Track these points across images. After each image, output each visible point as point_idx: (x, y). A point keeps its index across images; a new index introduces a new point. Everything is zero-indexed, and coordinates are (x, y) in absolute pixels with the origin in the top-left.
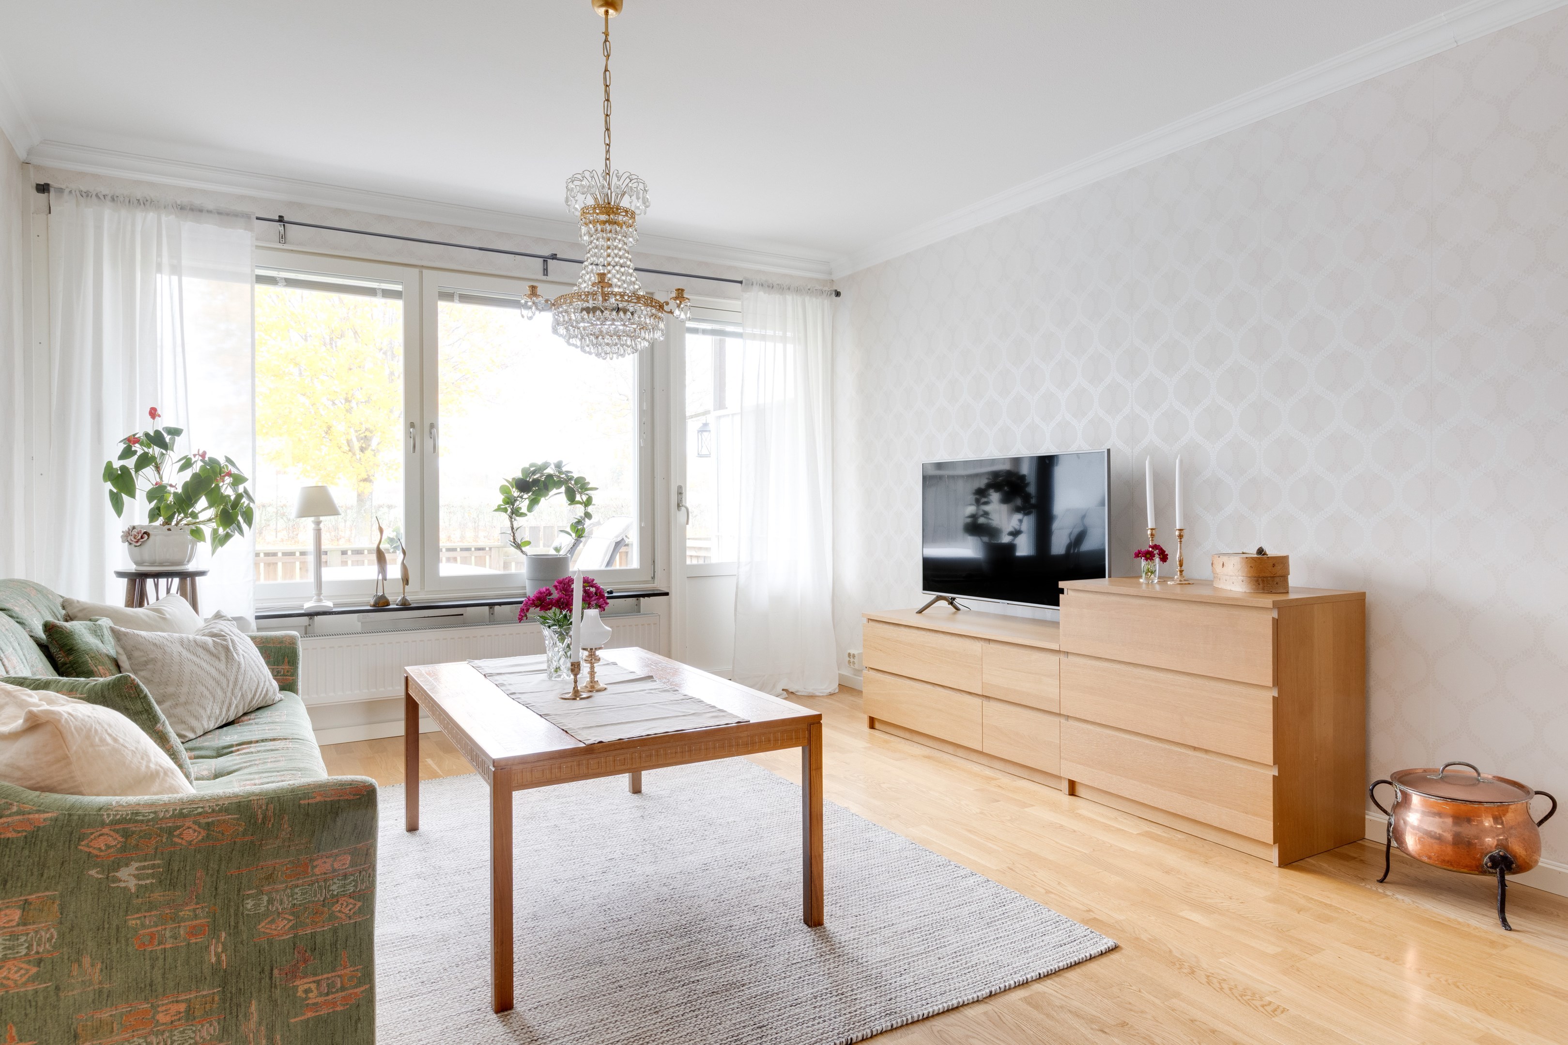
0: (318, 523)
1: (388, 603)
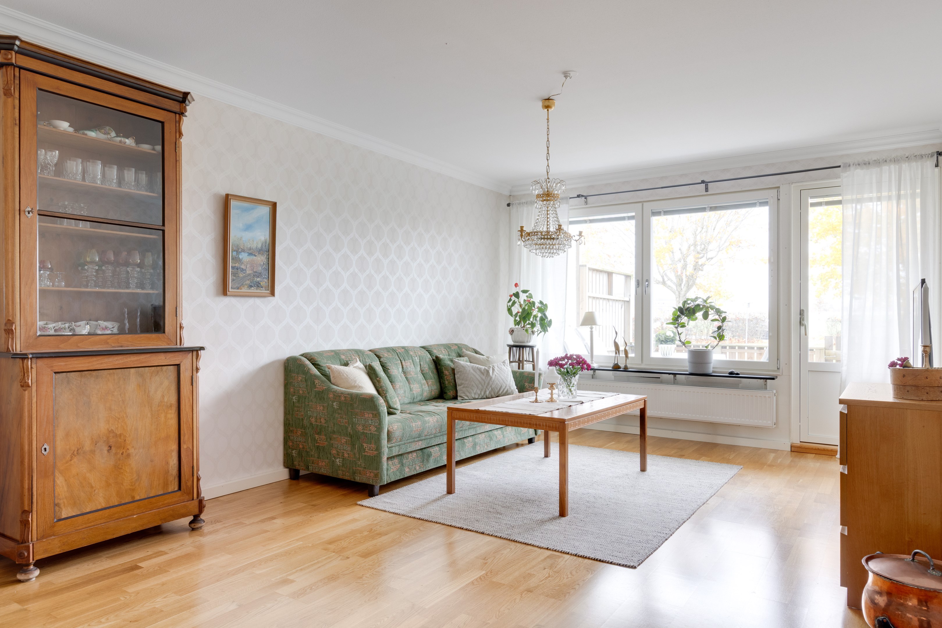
0: (591, 328)
1: (620, 368)
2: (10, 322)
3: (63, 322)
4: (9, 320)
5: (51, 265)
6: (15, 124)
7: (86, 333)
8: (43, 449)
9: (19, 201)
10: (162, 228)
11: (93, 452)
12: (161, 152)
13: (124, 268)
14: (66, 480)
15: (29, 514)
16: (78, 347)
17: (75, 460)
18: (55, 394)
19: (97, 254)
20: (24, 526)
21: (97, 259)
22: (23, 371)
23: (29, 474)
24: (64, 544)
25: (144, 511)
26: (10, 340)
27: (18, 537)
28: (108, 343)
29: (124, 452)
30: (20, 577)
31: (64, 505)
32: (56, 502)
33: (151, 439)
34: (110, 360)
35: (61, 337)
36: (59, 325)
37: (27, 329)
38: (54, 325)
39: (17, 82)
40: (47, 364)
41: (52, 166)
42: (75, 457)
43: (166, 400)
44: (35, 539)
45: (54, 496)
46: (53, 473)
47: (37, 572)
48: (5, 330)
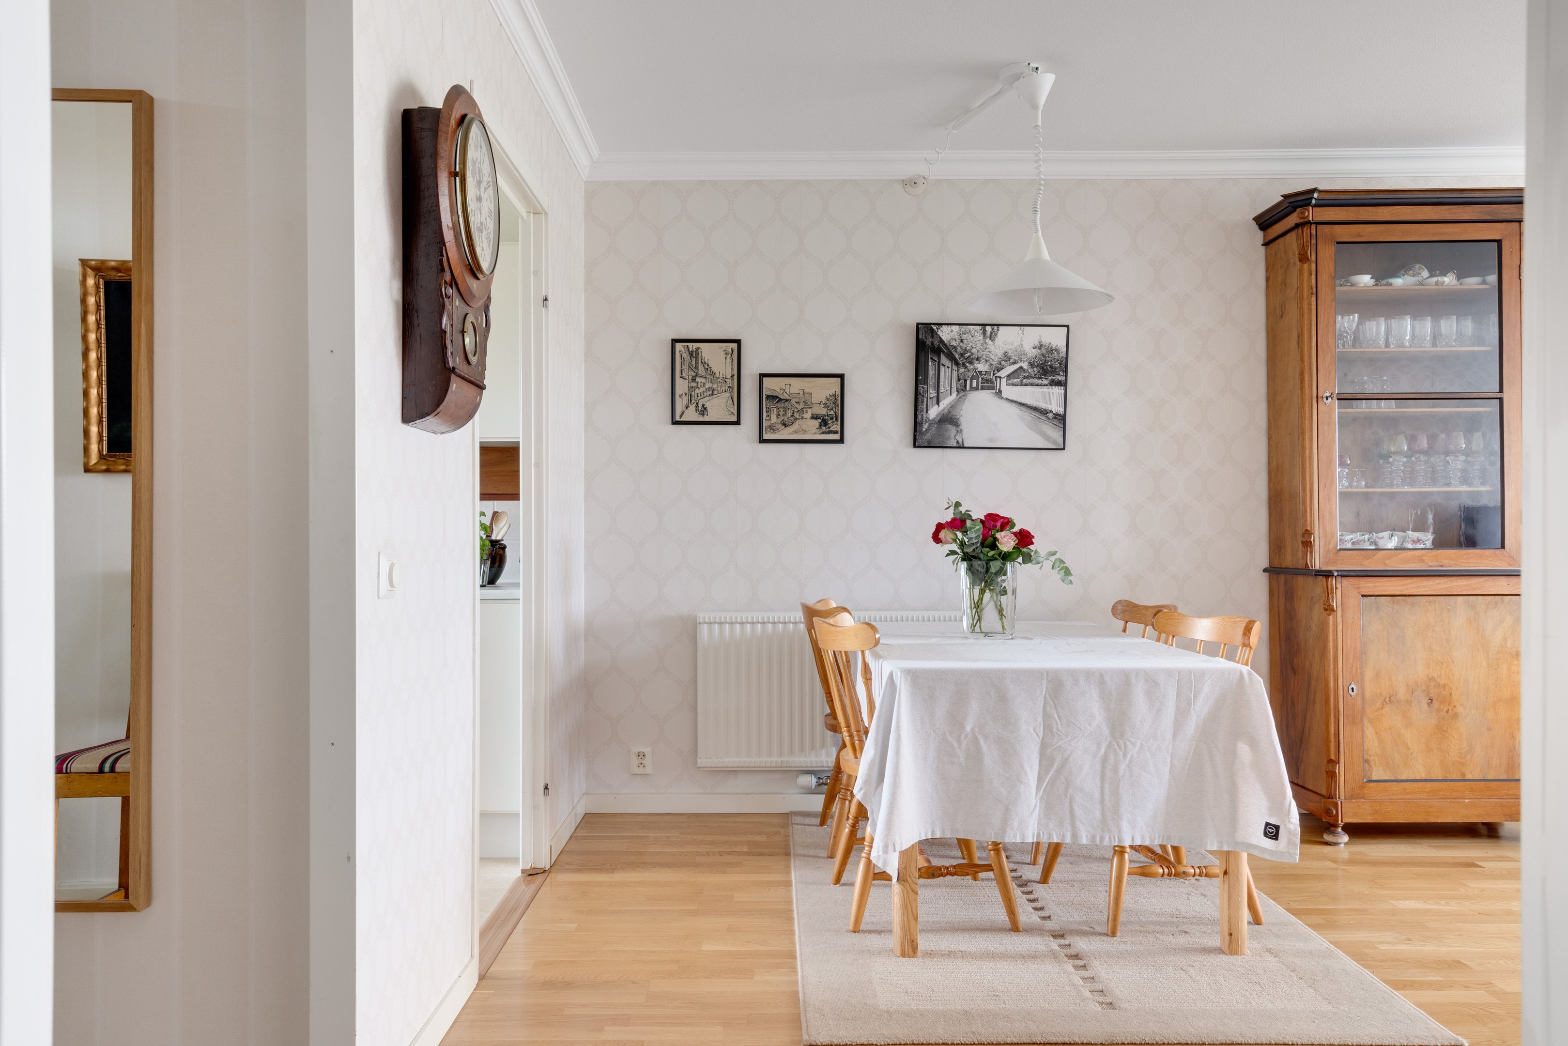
2: (1308, 533)
3: (1361, 533)
4: (1307, 530)
5: (1350, 460)
6: (1312, 293)
7: (1392, 547)
8: (1350, 689)
9: (1316, 386)
10: (1499, 395)
11: (1409, 702)
12: (1497, 284)
13: (1442, 457)
14: (1376, 733)
15: (1336, 765)
16: (1386, 565)
17: (1387, 708)
18: (1363, 623)
19: (1405, 441)
20: (1330, 778)
21: (1406, 448)
22: (1326, 591)
23: (1335, 716)
24: (1376, 813)
25: (1479, 797)
26: (1309, 554)
27: (1323, 791)
28: (1423, 561)
29: (1450, 710)
30: (1327, 837)
31: (1375, 764)
32: (1366, 757)
33: (1487, 698)
34: (1430, 583)
35: (1365, 551)
36: (1357, 537)
37: (1326, 541)
38: (1352, 536)
39: (1314, 241)
40: (1353, 585)
41: (1351, 334)
42: (1387, 706)
43: (1509, 645)
44: (1343, 797)
45: (1363, 751)
46: (1362, 720)
47: (1346, 838)
48: (1303, 542)
